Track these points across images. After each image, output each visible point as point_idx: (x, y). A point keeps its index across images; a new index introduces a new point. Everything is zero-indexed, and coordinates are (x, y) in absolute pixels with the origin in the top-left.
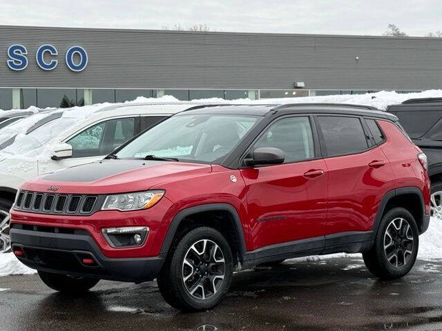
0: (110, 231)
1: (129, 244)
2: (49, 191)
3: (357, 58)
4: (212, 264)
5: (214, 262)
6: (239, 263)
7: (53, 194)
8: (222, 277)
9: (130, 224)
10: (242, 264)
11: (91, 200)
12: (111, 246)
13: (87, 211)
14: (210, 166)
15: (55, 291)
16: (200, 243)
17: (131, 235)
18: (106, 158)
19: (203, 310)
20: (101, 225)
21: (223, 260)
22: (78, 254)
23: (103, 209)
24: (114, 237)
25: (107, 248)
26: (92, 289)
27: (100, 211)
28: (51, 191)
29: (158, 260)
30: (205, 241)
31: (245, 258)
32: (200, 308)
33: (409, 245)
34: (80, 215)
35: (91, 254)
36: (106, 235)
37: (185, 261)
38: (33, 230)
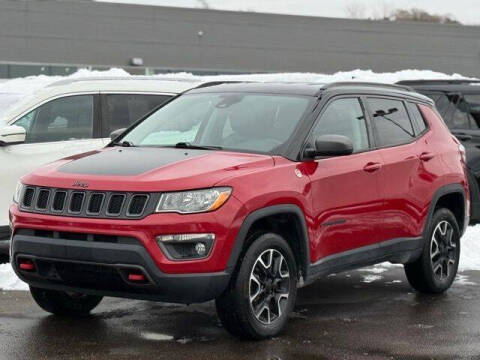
0: (166, 238)
1: (190, 256)
2: (76, 188)
3: (200, 33)
4: (277, 280)
5: (280, 277)
6: (301, 278)
7: (83, 190)
8: (286, 295)
9: (195, 230)
10: (304, 279)
11: (141, 199)
12: (168, 258)
13: (136, 213)
14: (270, 157)
15: (48, 314)
16: (267, 254)
17: (192, 244)
18: (110, 145)
19: (269, 337)
20: (156, 231)
21: (287, 275)
22: (122, 269)
23: (157, 211)
24: (171, 248)
25: (165, 261)
26: (94, 311)
27: (153, 213)
28: (80, 188)
29: (224, 276)
30: (272, 250)
31: (308, 272)
32: (265, 334)
33: (451, 253)
34: (125, 219)
35: (141, 268)
36: (161, 245)
37: (252, 277)
38: (52, 237)
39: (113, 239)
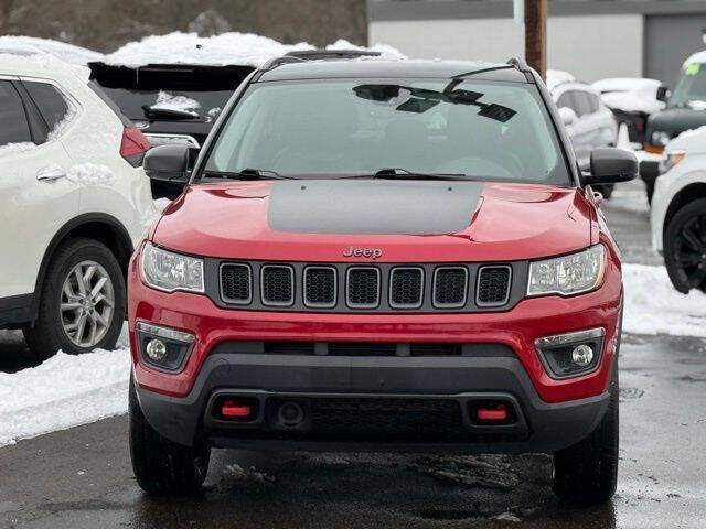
12: (550, 375)
13: (496, 299)
23: (529, 294)
25: (547, 381)
27: (524, 298)
28: (363, 260)
35: (510, 397)
36: (540, 354)
38: (312, 352)
39: (453, 348)
